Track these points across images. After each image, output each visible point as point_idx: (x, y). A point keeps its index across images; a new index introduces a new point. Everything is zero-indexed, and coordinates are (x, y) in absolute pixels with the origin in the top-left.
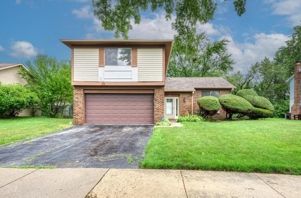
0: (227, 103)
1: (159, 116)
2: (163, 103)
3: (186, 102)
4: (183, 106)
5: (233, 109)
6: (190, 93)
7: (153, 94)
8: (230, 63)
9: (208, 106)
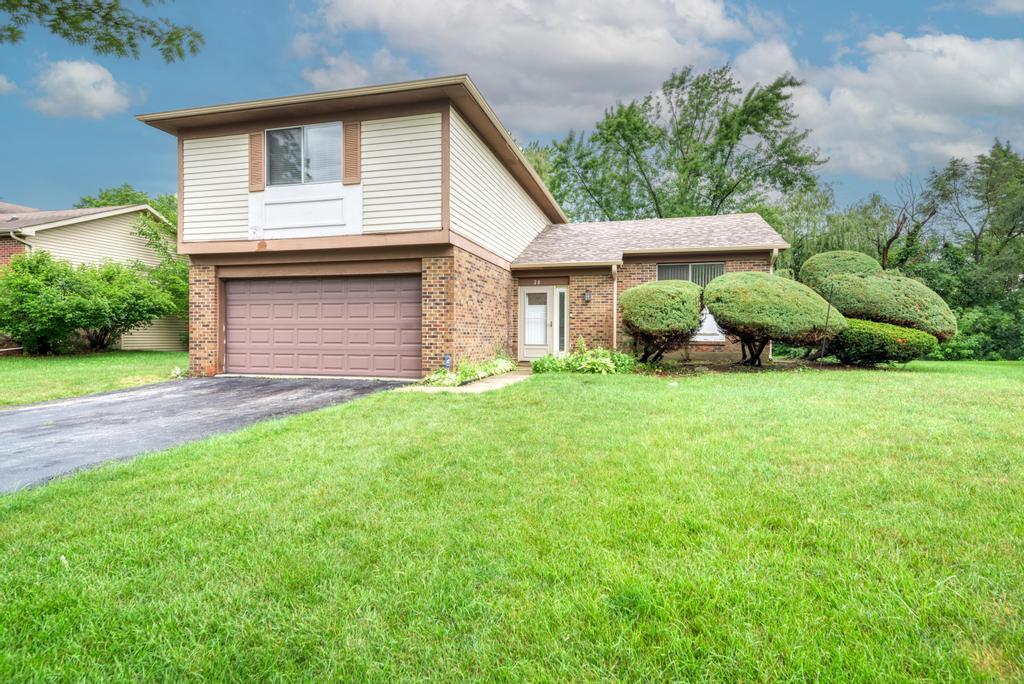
0: (726, 303)
1: (438, 351)
2: (448, 307)
3: (591, 304)
4: (582, 316)
5: (746, 327)
6: (604, 271)
7: (418, 276)
8: (801, 162)
9: (647, 317)
